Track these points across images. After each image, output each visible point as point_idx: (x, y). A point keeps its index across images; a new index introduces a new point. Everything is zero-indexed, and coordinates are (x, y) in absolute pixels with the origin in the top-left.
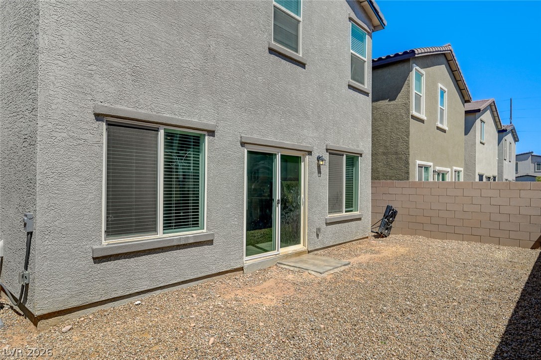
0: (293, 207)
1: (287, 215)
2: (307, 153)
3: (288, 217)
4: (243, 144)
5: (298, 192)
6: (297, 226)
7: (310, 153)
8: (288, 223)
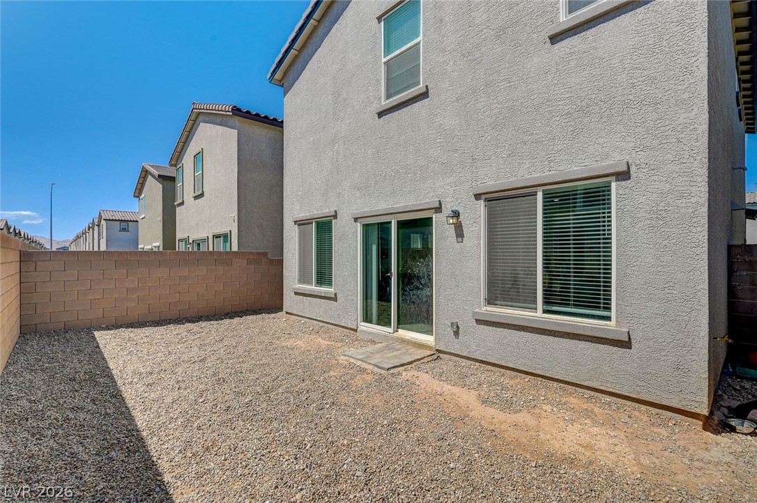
0: (422, 284)
1: (411, 293)
2: (433, 211)
3: (413, 295)
4: (356, 220)
5: (428, 265)
6: (428, 310)
7: (438, 209)
8: (413, 302)
